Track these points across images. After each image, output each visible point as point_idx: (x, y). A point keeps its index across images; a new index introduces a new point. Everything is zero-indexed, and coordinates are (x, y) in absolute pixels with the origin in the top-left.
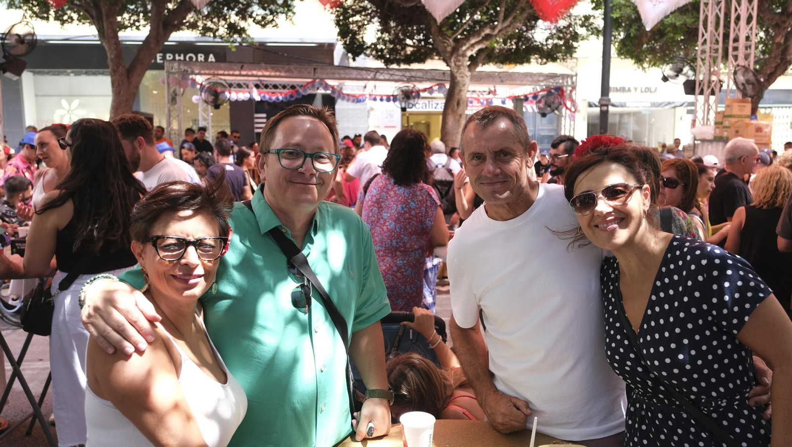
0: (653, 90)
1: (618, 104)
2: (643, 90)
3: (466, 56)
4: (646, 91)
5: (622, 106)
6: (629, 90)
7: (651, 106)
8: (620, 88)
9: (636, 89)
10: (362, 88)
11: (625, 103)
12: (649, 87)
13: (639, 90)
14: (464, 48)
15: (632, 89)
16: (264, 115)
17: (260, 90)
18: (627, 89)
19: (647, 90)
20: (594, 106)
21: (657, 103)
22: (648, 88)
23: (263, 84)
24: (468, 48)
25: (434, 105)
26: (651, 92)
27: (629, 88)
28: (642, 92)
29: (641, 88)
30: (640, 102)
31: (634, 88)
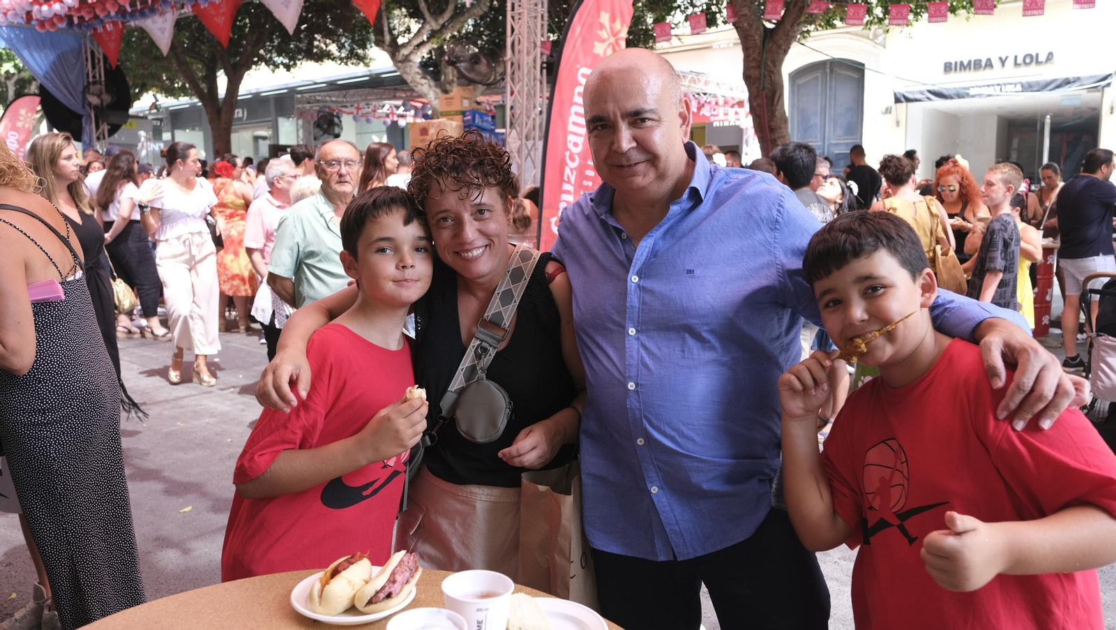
0: (1042, 58)
1: (951, 93)
2: (1020, 60)
3: (410, 61)
4: (1026, 64)
5: (959, 96)
6: (989, 64)
7: (1021, 92)
8: (969, 62)
9: (1003, 62)
11: (969, 89)
13: (1010, 62)
15: (996, 63)
18: (983, 63)
19: (1028, 60)
20: (903, 99)
21: (1038, 83)
22: (1031, 56)
26: (1038, 62)
27: (989, 60)
28: (1016, 64)
29: (1016, 57)
30: (999, 85)
31: (1001, 58)
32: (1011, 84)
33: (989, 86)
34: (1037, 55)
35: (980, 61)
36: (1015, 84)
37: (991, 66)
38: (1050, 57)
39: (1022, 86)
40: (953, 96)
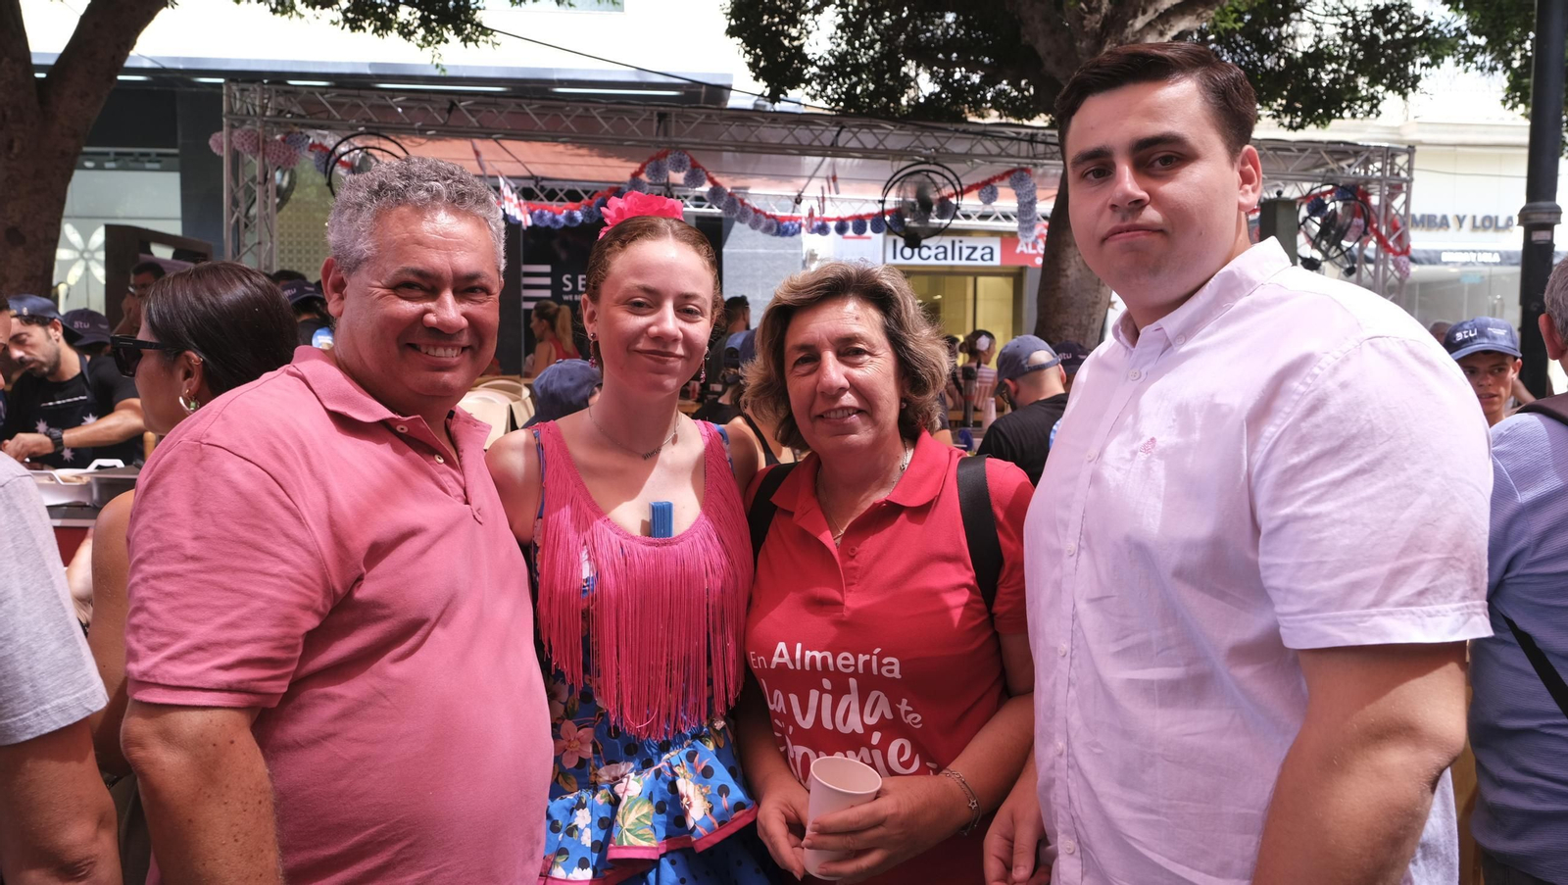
0: (1501, 223)
1: (1430, 257)
2: (1478, 222)
4: (1484, 228)
5: (1433, 262)
6: (1444, 223)
7: (1501, 264)
8: (1423, 216)
9: (1460, 220)
10: (790, 203)
11: (1438, 253)
12: (1493, 214)
13: (1467, 223)
14: (1139, 23)
15: (1452, 222)
16: (547, 268)
17: (536, 202)
18: (1438, 220)
19: (1487, 224)
22: (1490, 218)
23: (542, 189)
24: (1150, 25)
25: (966, 252)
26: (1497, 229)
27: (1444, 217)
28: (1474, 227)
29: (1474, 218)
30: (1474, 251)
31: (1458, 217)
32: (1488, 252)
33: (1463, 251)
34: (1497, 218)
35: (1435, 217)
36: (1493, 252)
37: (1448, 226)
38: (1510, 223)
39: (1501, 256)
40: (1424, 261)
